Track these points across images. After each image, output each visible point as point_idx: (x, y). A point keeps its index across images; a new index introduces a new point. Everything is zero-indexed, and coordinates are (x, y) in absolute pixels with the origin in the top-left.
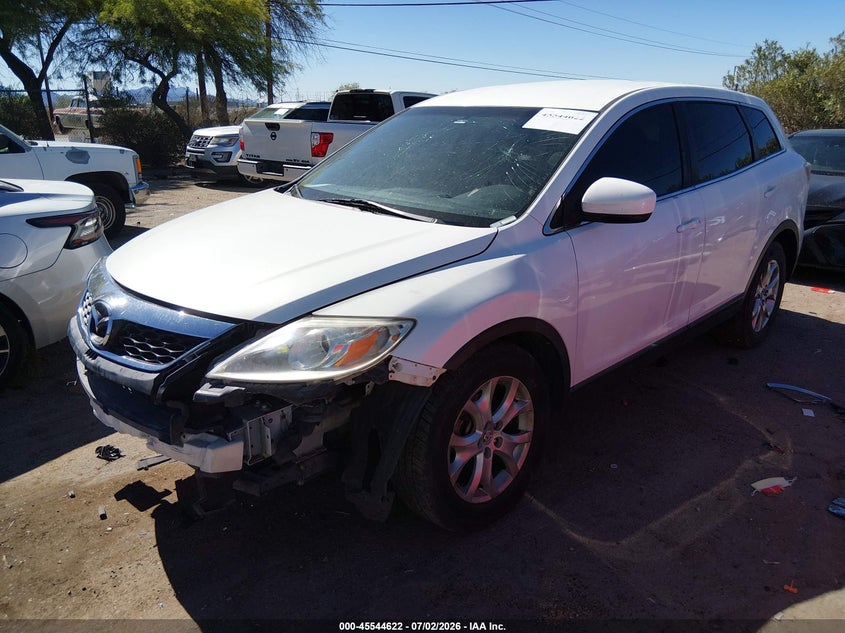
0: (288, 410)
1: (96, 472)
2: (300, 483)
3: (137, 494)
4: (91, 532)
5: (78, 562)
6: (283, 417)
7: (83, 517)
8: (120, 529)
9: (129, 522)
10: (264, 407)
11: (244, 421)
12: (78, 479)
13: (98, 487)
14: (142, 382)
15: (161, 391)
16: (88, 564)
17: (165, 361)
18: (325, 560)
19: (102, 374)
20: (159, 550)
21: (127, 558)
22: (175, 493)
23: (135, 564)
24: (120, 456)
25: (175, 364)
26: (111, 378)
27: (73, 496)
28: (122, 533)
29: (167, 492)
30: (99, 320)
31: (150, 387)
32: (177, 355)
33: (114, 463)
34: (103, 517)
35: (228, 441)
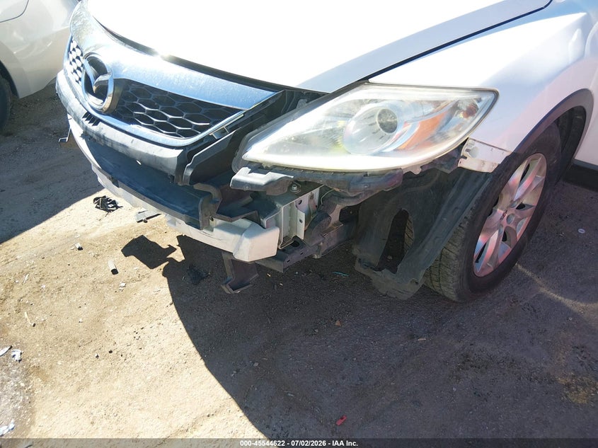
0: (316, 192)
1: (98, 223)
2: (316, 257)
3: (142, 249)
4: (105, 288)
5: (98, 321)
6: (312, 197)
7: (94, 270)
8: (134, 285)
9: (140, 278)
10: (295, 188)
11: (278, 205)
12: (82, 230)
13: (103, 238)
14: (161, 159)
15: (189, 172)
16: (109, 323)
17: (187, 134)
18: (337, 323)
19: (109, 145)
20: (176, 308)
21: (147, 317)
22: (179, 249)
23: (155, 323)
24: (117, 207)
25: (201, 140)
26: (120, 149)
27: (80, 249)
28: (136, 289)
29: (172, 249)
30: (96, 77)
31: (173, 166)
32: (203, 129)
33: (112, 213)
34: (115, 272)
35: (264, 228)
